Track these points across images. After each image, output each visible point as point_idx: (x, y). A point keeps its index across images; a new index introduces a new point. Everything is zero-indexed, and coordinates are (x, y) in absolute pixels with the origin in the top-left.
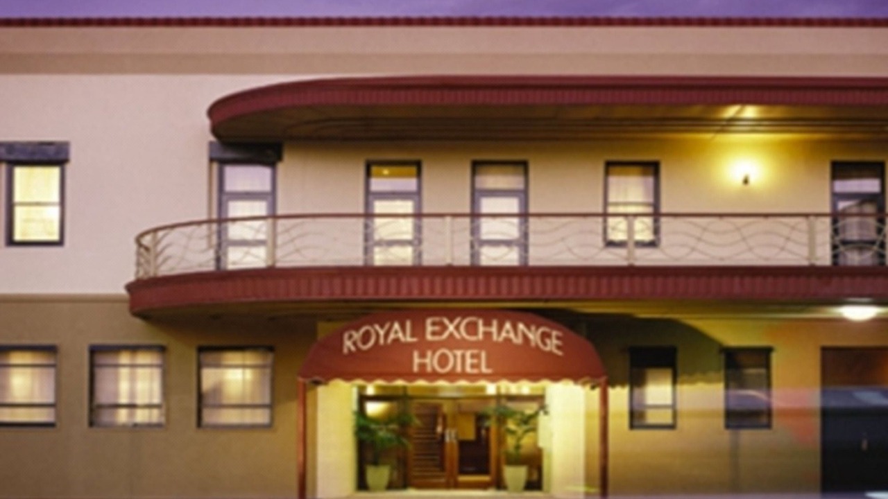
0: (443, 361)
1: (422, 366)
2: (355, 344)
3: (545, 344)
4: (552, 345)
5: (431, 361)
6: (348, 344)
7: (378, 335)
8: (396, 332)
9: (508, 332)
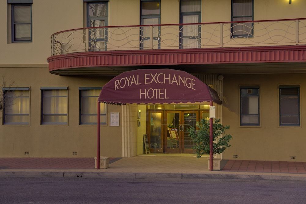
0: (151, 93)
1: (143, 95)
2: (118, 86)
3: (189, 85)
4: (191, 86)
5: (146, 94)
6: (116, 86)
7: (127, 81)
8: (134, 81)
9: (175, 80)
